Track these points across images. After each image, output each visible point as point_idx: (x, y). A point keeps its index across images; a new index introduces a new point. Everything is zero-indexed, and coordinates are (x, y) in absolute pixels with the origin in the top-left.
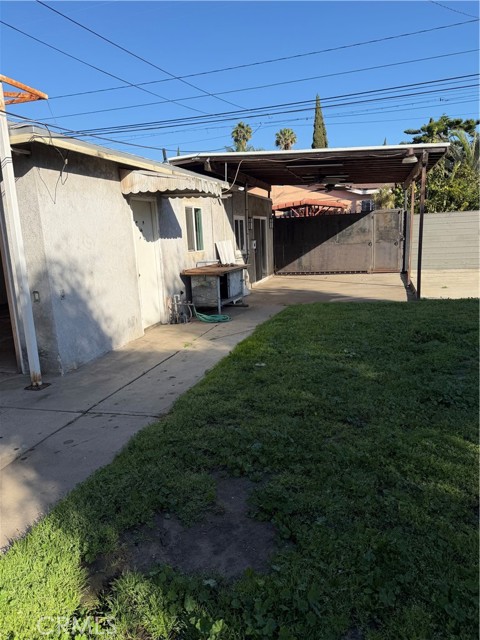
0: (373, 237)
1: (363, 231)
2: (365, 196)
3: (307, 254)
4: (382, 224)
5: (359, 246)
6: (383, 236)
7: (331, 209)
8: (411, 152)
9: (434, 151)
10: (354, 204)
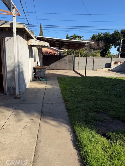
0: (67, 62)
1: (65, 60)
2: (60, 51)
3: (51, 65)
4: (69, 59)
5: (64, 63)
6: (69, 62)
7: (52, 54)
8: (87, 43)
9: (91, 43)
10: (57, 53)
